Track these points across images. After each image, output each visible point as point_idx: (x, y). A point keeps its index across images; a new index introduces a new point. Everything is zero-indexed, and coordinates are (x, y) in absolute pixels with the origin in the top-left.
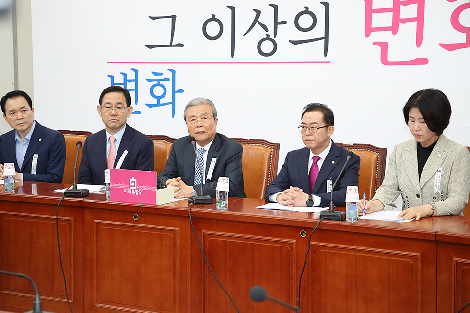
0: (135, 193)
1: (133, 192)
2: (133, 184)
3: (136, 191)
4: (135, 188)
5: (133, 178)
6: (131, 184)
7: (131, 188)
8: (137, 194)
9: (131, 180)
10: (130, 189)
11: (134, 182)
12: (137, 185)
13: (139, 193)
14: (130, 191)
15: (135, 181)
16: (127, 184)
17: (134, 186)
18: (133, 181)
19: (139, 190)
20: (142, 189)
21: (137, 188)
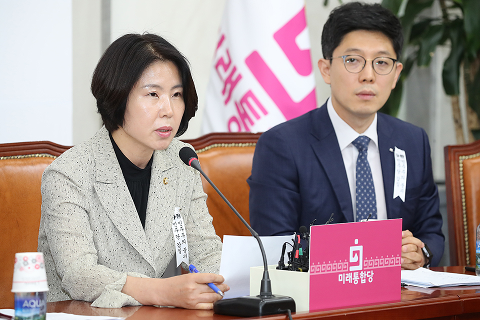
0: (359, 280)
1: (356, 278)
4: (360, 267)
7: (352, 268)
9: (352, 249)
10: (349, 272)
11: (358, 252)
12: (364, 259)
13: (367, 278)
14: (349, 278)
16: (343, 261)
17: (357, 264)
19: (367, 271)
20: (373, 268)
21: (363, 267)
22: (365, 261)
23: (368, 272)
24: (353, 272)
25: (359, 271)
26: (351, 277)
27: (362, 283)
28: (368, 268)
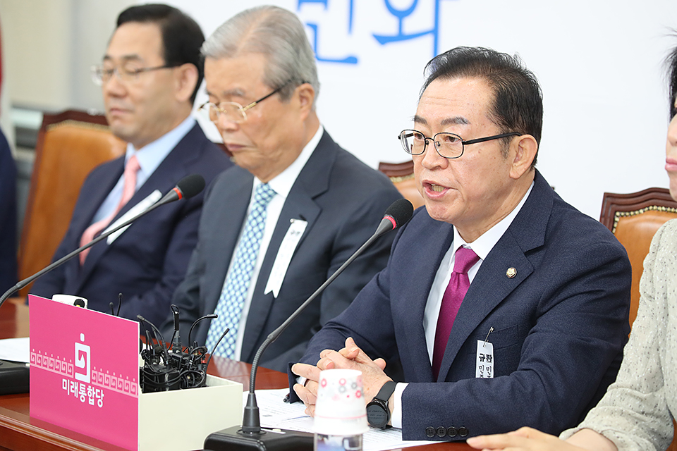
0: (87, 397)
1: (83, 393)
2: (82, 364)
3: (89, 389)
4: (86, 378)
5: (82, 337)
6: (78, 363)
7: (78, 376)
8: (93, 404)
9: (79, 347)
10: (74, 380)
11: (85, 354)
12: (92, 369)
13: (96, 400)
14: (74, 389)
15: (87, 349)
17: (83, 371)
18: (82, 351)
19: (96, 387)
20: (103, 386)
21: (91, 380)
22: (93, 371)
23: (98, 391)
24: (80, 382)
25: (87, 385)
26: (76, 388)
27: (90, 403)
28: (96, 384)
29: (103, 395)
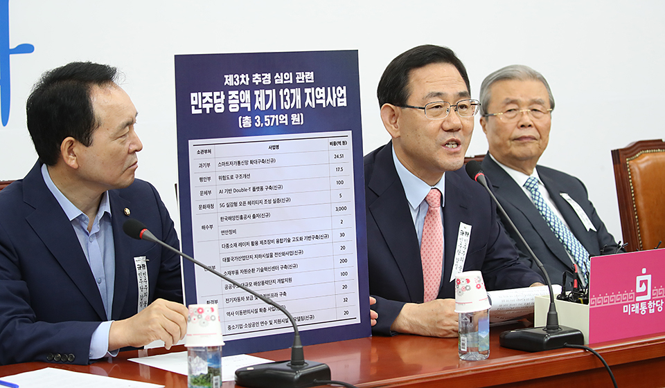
2: (643, 289)
3: (650, 303)
5: (644, 271)
6: (639, 290)
8: (653, 311)
15: (649, 277)
18: (644, 280)
29: (662, 303)
